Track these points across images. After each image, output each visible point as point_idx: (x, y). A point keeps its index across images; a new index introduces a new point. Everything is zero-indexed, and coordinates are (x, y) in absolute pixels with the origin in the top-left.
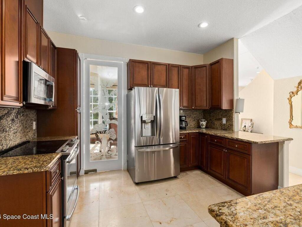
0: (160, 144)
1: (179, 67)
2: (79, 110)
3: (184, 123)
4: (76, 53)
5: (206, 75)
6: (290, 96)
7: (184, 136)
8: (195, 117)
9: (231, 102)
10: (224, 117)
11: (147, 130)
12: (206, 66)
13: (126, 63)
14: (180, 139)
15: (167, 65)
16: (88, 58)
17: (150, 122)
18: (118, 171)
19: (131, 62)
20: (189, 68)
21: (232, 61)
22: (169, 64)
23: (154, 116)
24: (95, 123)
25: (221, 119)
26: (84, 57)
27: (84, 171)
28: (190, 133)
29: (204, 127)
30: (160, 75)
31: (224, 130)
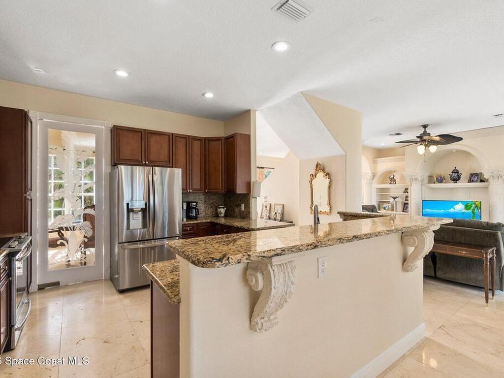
0: (154, 238)
1: (186, 138)
2: (29, 195)
3: (194, 211)
4: (25, 115)
5: (222, 151)
6: (311, 179)
7: (191, 227)
8: (212, 203)
9: (249, 185)
10: (243, 203)
11: (136, 222)
12: (221, 140)
13: (109, 129)
14: (183, 231)
15: (169, 136)
16: (45, 119)
17: (140, 211)
18: (97, 281)
19: (115, 130)
20: (201, 140)
21: (248, 137)
22: (173, 134)
23: (146, 204)
24: (58, 213)
25: (239, 206)
26: (38, 116)
27: (37, 287)
28: (199, 223)
29: (222, 215)
30: (159, 149)
31: (242, 218)
